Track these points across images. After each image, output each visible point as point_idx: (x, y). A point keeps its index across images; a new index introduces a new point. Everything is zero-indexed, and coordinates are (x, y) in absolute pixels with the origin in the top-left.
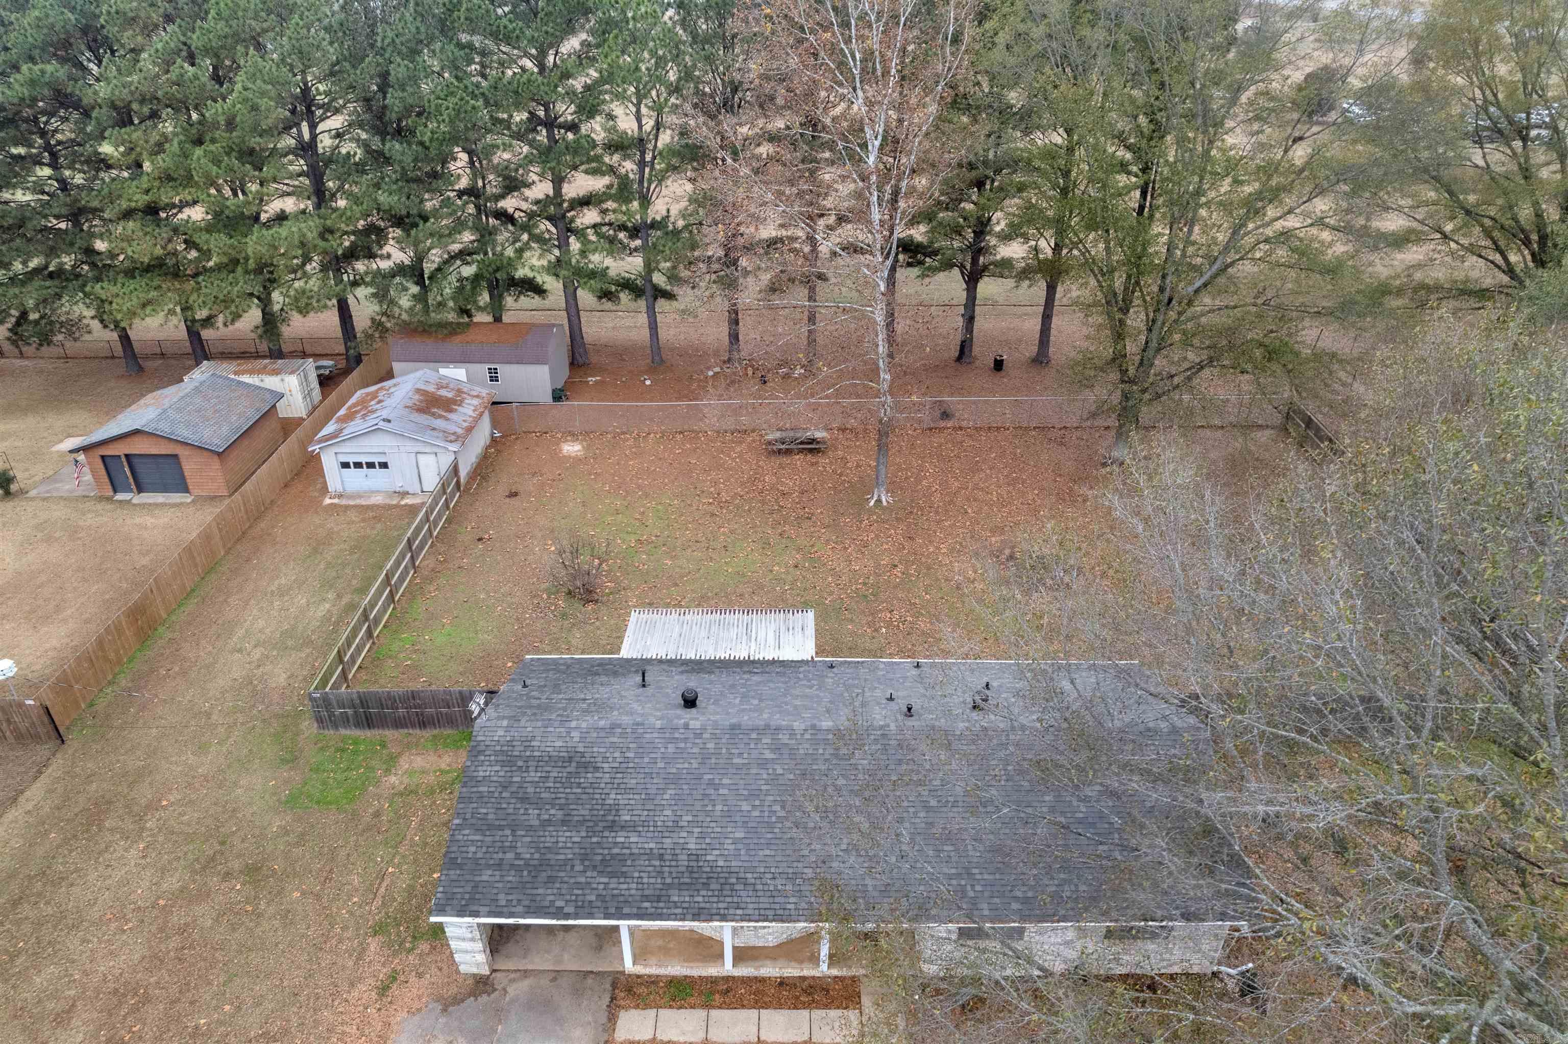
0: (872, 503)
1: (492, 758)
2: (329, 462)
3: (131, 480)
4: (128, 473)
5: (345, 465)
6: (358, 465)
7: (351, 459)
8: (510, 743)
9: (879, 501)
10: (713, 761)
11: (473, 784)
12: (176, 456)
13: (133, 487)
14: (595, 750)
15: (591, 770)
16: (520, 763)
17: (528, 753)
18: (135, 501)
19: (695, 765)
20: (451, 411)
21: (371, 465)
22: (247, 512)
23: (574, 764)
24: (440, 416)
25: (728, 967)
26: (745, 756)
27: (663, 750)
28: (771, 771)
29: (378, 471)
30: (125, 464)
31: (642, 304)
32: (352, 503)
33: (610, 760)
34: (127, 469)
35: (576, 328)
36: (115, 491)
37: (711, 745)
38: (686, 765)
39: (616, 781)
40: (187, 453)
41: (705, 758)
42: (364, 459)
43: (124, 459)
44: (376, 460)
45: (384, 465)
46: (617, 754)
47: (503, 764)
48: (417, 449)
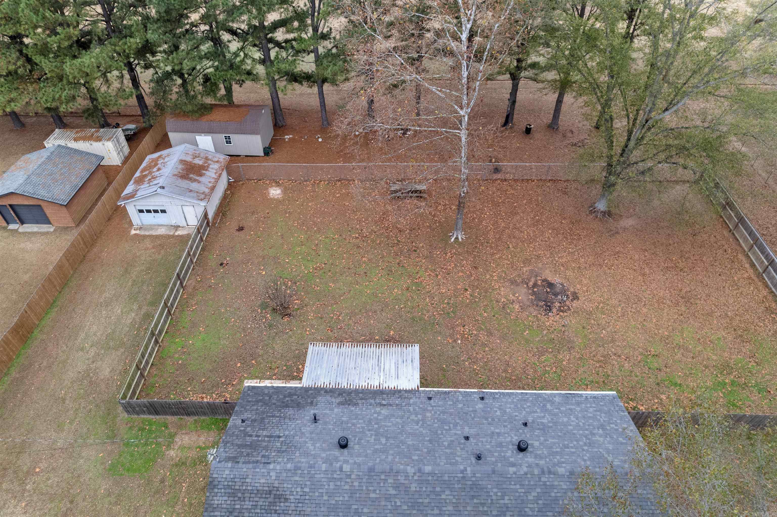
0: (452, 240)
1: (223, 490)
2: (132, 210)
3: (16, 218)
4: (13, 215)
5: (141, 211)
6: (149, 211)
7: (144, 208)
8: (233, 480)
9: (457, 238)
10: (358, 495)
11: (211, 509)
12: (40, 206)
13: (18, 221)
14: (285, 485)
15: (283, 500)
16: (240, 495)
17: (244, 488)
18: (20, 230)
19: (346, 498)
20: (201, 175)
21: (156, 211)
23: (272, 496)
24: (195, 180)
26: (378, 492)
27: (326, 487)
28: (393, 504)
29: (160, 214)
30: (10, 209)
31: (315, 89)
32: (147, 233)
33: (295, 493)
34: (12, 212)
35: (277, 105)
36: (8, 223)
37: (356, 484)
38: (341, 498)
39: (298, 509)
40: (46, 204)
41: (352, 493)
42: (151, 208)
43: (8, 207)
44: (159, 208)
45: (164, 211)
46: (299, 490)
47: (230, 495)
48: (182, 204)
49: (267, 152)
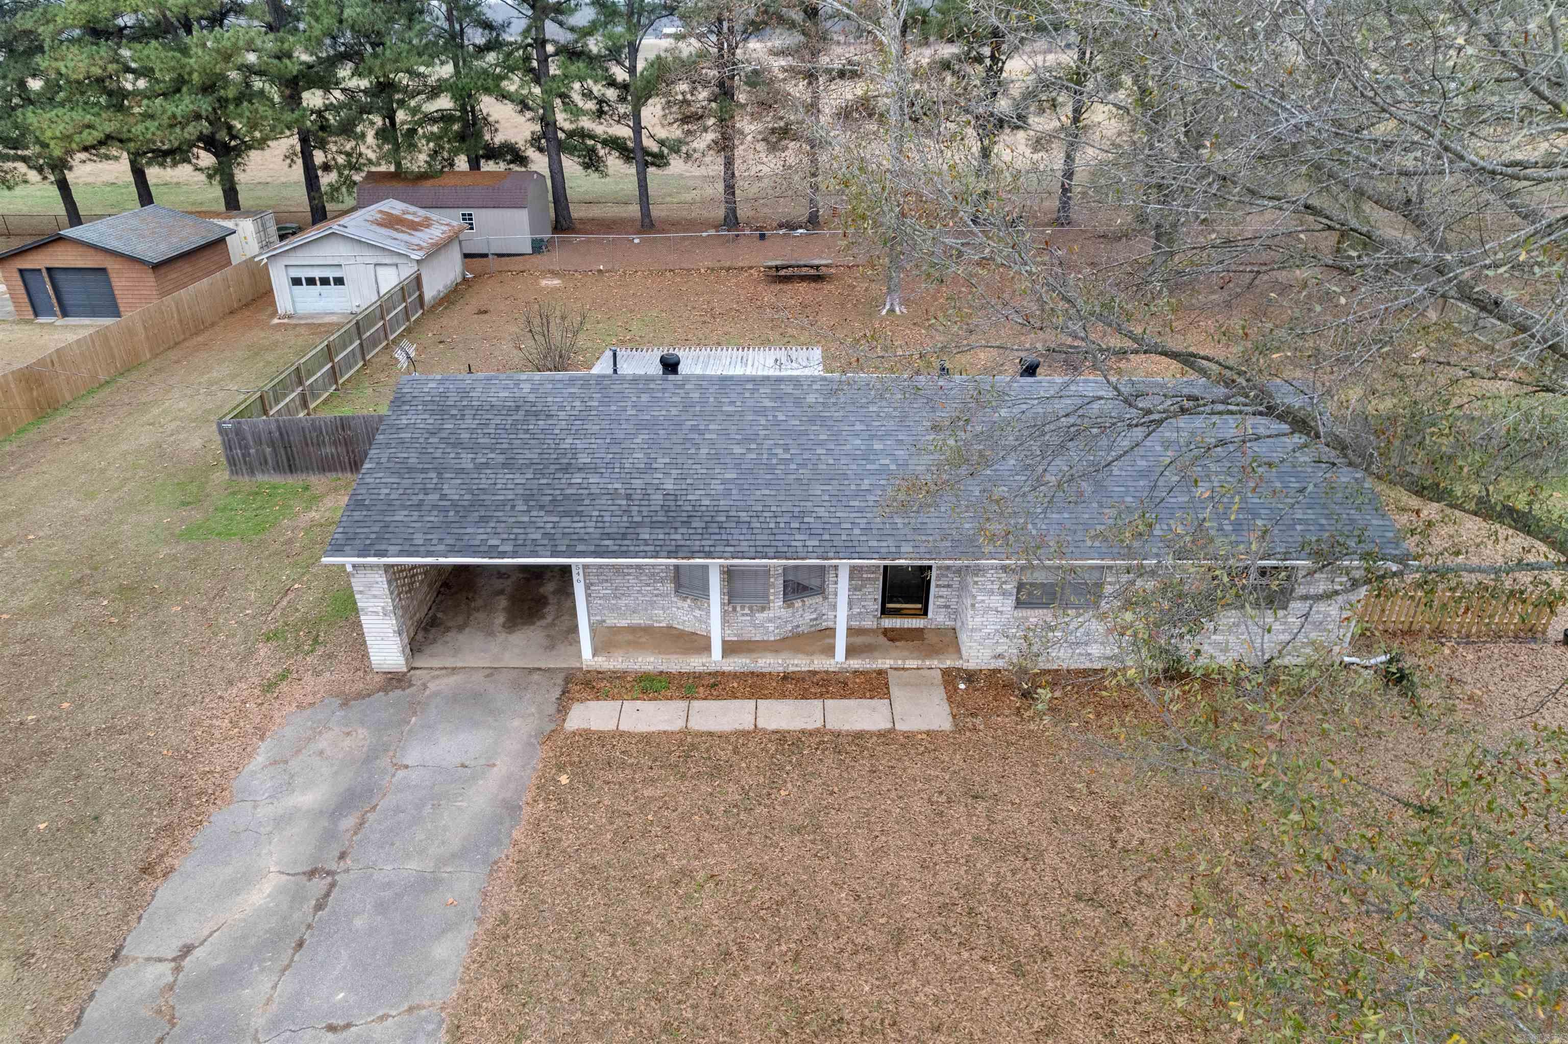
0: (884, 312)
1: (420, 407)
2: (279, 279)
3: (54, 301)
4: (51, 292)
5: (296, 282)
6: (311, 281)
7: (303, 274)
8: (444, 396)
9: (892, 310)
10: (698, 409)
11: (394, 431)
12: (103, 270)
13: (57, 309)
14: (549, 399)
15: (543, 417)
16: (454, 412)
17: (465, 403)
18: (57, 323)
19: (674, 411)
20: (416, 230)
21: (325, 281)
22: (181, 321)
23: (521, 413)
24: (403, 232)
25: (716, 658)
26: (738, 404)
27: (634, 399)
28: (770, 418)
29: (332, 288)
30: (47, 279)
31: (635, 171)
32: (303, 322)
33: (568, 408)
34: (49, 287)
35: (559, 187)
36: (36, 314)
37: (696, 395)
38: (664, 413)
39: (574, 427)
40: (117, 266)
41: (687, 406)
42: (317, 274)
43: (45, 274)
44: (330, 274)
45: (339, 281)
46: (577, 403)
47: (433, 413)
48: (374, 261)
49: (538, 247)
